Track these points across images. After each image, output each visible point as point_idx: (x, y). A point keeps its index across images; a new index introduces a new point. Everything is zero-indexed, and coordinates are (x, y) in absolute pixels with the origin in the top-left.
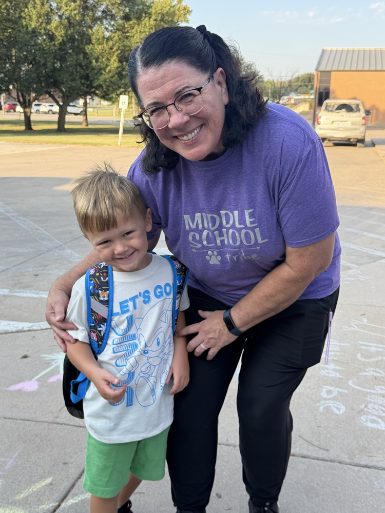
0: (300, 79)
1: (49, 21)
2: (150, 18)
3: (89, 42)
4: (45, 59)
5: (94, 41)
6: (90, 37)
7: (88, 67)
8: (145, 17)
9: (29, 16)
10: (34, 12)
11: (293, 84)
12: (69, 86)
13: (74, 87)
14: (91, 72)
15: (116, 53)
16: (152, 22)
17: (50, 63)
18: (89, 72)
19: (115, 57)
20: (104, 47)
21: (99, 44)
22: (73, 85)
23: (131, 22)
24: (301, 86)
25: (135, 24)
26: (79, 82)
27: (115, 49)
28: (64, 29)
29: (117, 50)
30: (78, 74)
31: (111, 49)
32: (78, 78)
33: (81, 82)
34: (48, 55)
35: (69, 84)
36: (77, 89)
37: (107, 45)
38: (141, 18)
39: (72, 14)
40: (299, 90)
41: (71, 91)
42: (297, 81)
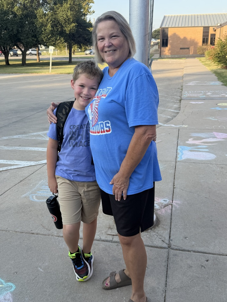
0: (157, 31)
1: (13, 7)
2: (67, 3)
3: (36, 17)
4: (12, 27)
5: (38, 17)
6: (36, 15)
7: (36, 31)
8: (65, 3)
9: (2, 4)
10: (5, 2)
11: (153, 34)
12: (26, 41)
13: (29, 41)
14: (37, 33)
15: (50, 23)
16: (68, 6)
17: (15, 30)
18: (36, 33)
19: (49, 25)
20: (43, 20)
21: (41, 18)
22: (28, 40)
23: (57, 6)
24: (157, 35)
25: (60, 6)
26: (31, 39)
27: (49, 21)
28: (21, 11)
29: (50, 21)
30: (31, 35)
31: (48, 20)
32: (30, 37)
33: (32, 39)
34: (14, 25)
35: (26, 40)
36: (30, 43)
37: (45, 19)
38: (63, 3)
39: (25, 2)
40: (156, 37)
41: (27, 44)
42: (155, 32)
